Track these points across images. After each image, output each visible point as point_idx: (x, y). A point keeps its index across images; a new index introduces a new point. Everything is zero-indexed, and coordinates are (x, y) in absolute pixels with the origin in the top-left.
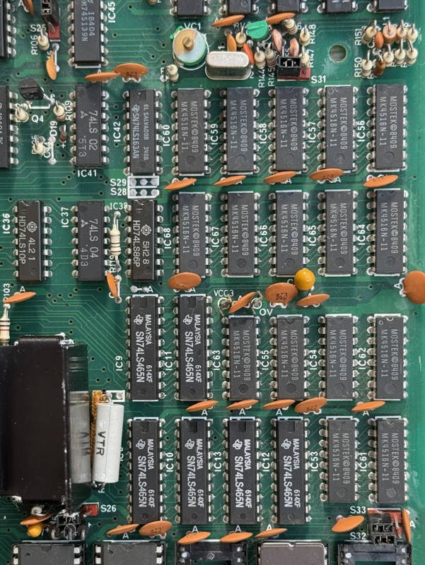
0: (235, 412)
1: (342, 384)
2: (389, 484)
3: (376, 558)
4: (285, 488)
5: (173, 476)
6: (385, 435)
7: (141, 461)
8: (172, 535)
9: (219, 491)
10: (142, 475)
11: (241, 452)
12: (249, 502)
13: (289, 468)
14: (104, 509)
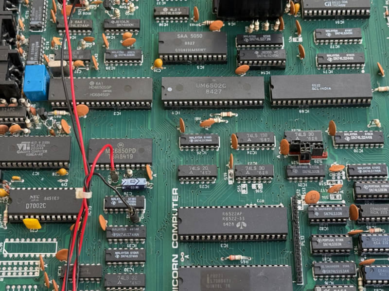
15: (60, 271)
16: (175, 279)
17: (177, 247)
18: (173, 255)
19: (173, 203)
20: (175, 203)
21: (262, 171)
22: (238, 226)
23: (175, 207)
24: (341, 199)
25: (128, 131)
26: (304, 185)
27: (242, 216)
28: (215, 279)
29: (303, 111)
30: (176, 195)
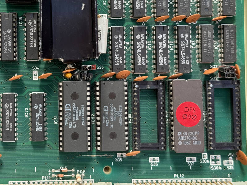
0: (157, 23)
1: (207, 9)
2: (229, 53)
3: (224, 86)
4: (182, 56)
5: (129, 52)
6: (227, 31)
7: (116, 45)
8: (129, 79)
9: (150, 59)
10: (117, 51)
11: (161, 40)
12: (165, 62)
13: (183, 47)
14: (98, 67)
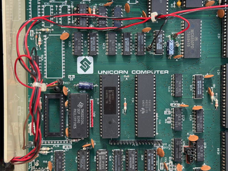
15: (119, 6)
16: (114, 72)
17: (132, 73)
18: (127, 71)
19: (159, 71)
20: (159, 72)
21: (178, 124)
22: (142, 109)
23: (156, 72)
24: (160, 169)
25: (207, 43)
26: (169, 148)
27: (149, 111)
28: (111, 95)
29: (218, 151)
30: (164, 73)
